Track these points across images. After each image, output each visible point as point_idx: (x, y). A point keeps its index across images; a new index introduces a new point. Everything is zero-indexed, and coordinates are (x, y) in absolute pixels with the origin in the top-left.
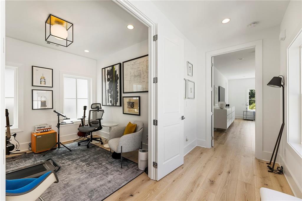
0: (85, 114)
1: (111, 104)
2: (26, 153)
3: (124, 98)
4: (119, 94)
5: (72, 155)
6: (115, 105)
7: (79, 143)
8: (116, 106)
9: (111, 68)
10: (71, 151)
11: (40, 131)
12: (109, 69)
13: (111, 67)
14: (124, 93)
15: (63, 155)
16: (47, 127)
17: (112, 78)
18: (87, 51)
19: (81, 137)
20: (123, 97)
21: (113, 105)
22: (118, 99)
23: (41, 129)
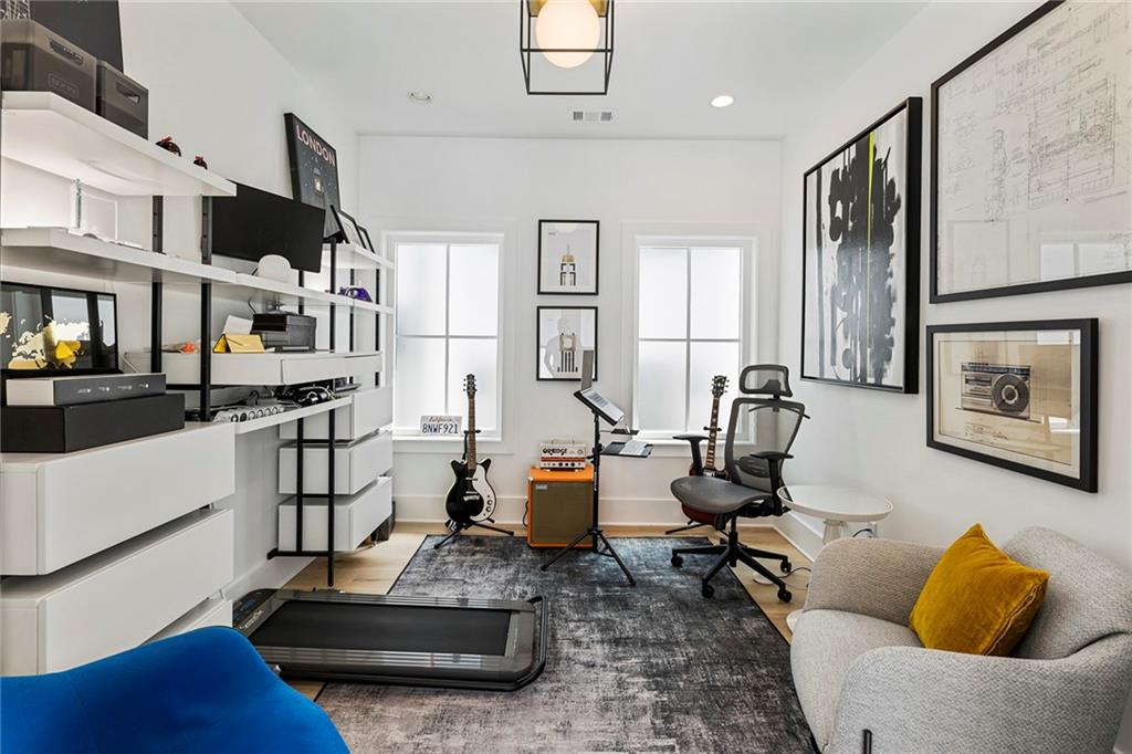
0: (715, 416)
1: (846, 375)
2: (512, 533)
3: (938, 337)
4: (899, 312)
5: (626, 607)
6: (871, 380)
7: (675, 552)
8: (878, 386)
9: (853, 155)
10: (633, 583)
11: (551, 465)
12: (839, 163)
13: (853, 148)
14: (936, 298)
15: (599, 591)
16: (572, 452)
17: (859, 213)
18: (723, 101)
19: (694, 524)
20: (932, 330)
21: (859, 383)
22: (891, 342)
23: (554, 455)
